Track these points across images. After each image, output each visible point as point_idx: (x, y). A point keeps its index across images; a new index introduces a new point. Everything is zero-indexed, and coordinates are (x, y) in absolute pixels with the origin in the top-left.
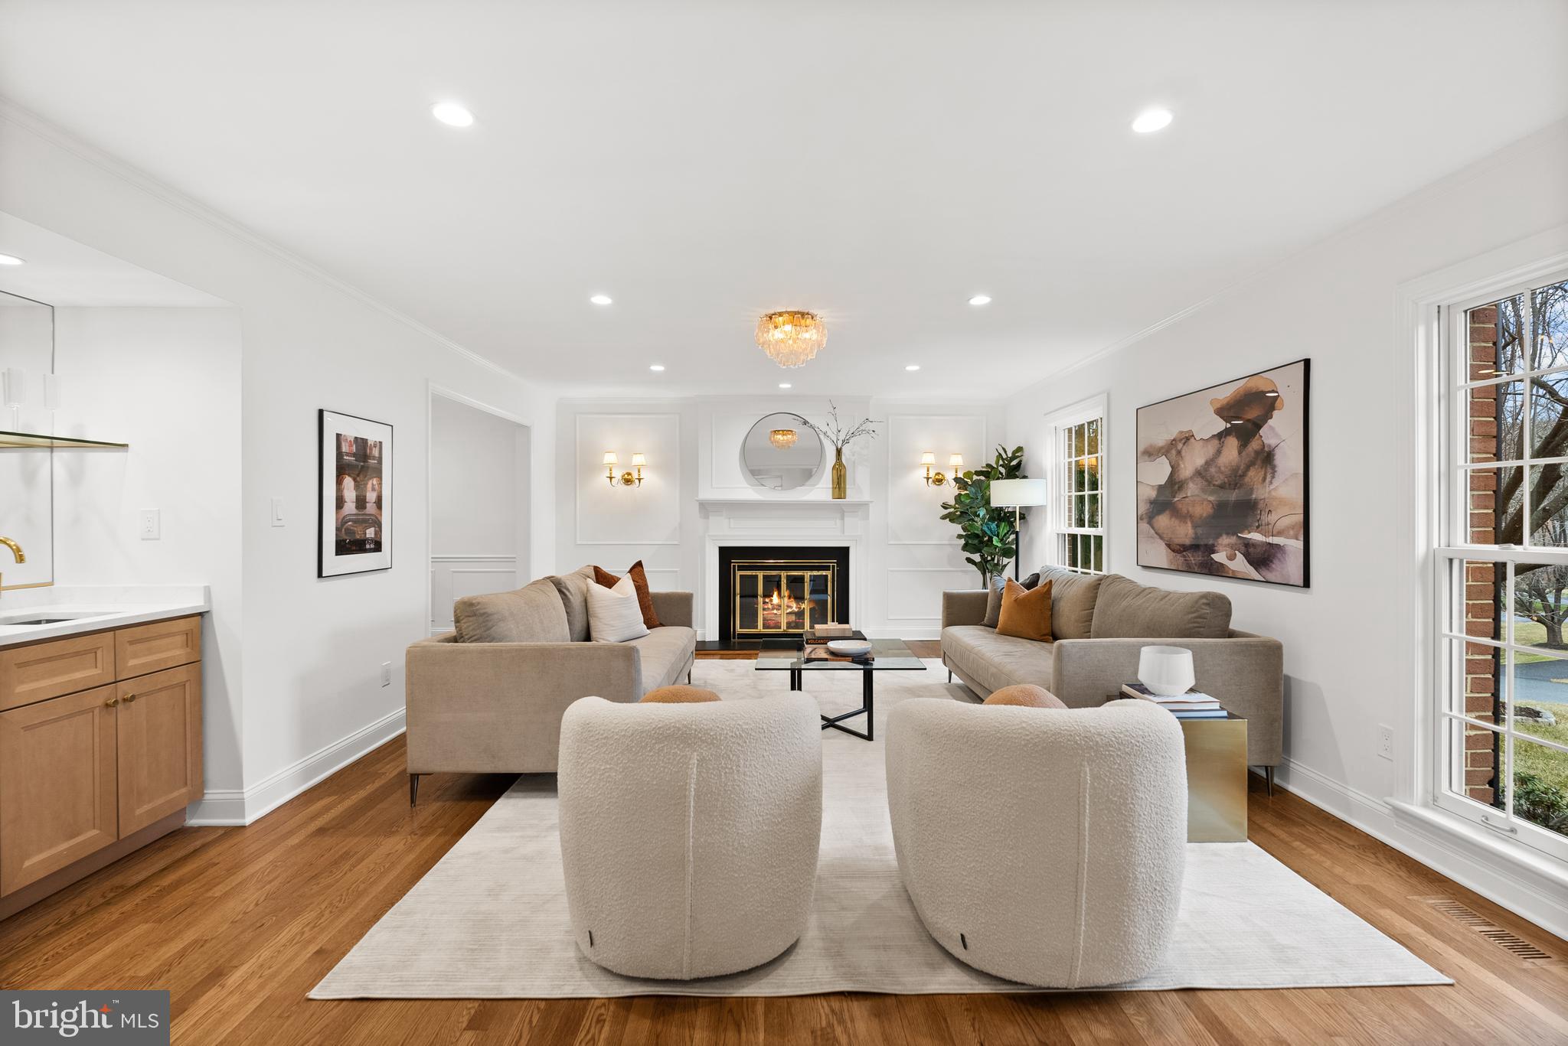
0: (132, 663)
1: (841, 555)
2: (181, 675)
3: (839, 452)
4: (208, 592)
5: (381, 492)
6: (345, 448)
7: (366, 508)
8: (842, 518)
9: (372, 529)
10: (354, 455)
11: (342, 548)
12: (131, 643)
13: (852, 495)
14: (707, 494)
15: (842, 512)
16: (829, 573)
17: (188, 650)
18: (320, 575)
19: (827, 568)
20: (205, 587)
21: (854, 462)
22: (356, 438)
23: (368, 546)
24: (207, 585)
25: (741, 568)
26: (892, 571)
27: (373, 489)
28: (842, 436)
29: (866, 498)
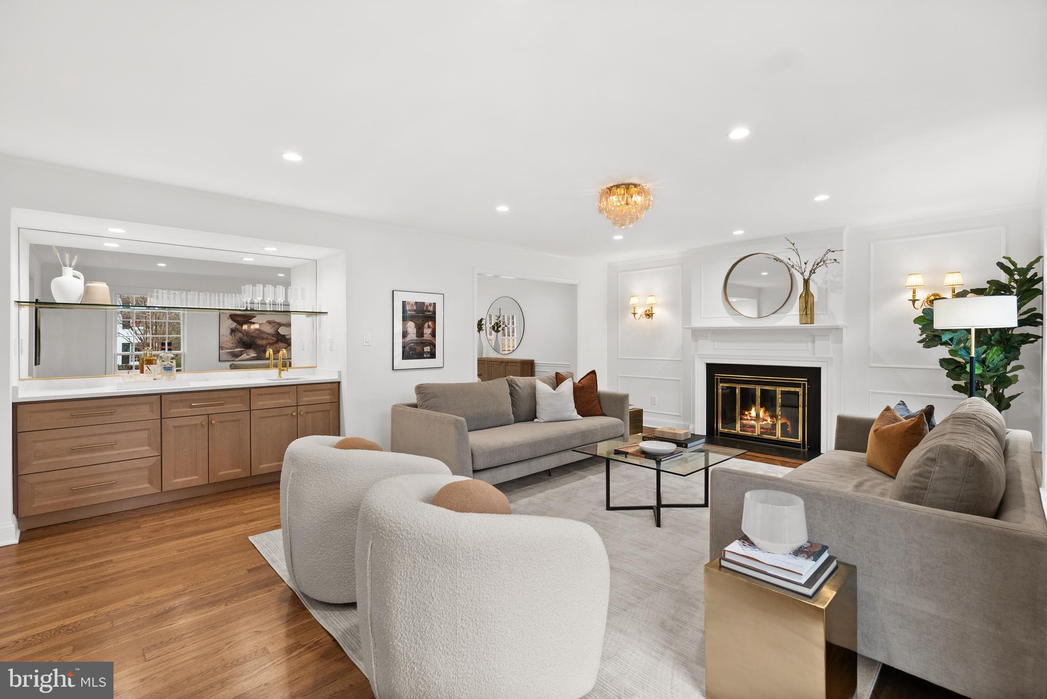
0: (305, 399)
1: (813, 375)
2: (327, 407)
3: (806, 282)
4: (340, 373)
5: (435, 328)
6: (408, 308)
7: (423, 336)
8: (814, 342)
9: (429, 347)
10: (415, 311)
11: (406, 356)
12: (304, 391)
13: (821, 320)
14: (698, 323)
15: (813, 336)
16: (800, 390)
17: (331, 397)
18: (393, 369)
19: (798, 385)
20: (339, 371)
21: (826, 290)
22: (416, 303)
23: (425, 356)
24: (340, 370)
25: (723, 381)
26: (873, 393)
27: (429, 327)
28: (809, 267)
29: (840, 322)
